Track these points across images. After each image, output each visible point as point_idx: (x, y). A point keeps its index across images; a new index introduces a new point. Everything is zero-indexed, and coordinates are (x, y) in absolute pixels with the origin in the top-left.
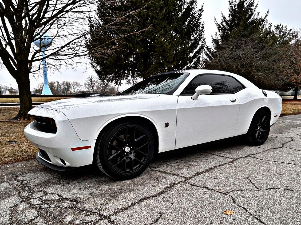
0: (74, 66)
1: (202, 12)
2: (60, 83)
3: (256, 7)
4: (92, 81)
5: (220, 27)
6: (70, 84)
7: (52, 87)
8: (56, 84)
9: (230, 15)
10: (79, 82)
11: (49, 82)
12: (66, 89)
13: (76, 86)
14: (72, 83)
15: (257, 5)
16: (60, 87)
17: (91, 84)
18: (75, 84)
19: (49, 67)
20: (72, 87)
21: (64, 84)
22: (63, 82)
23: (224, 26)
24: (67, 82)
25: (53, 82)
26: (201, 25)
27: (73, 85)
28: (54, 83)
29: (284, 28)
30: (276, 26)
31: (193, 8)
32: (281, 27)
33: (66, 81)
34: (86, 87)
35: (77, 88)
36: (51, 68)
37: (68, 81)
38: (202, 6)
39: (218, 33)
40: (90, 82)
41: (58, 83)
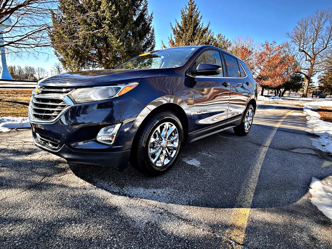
0: (36, 55)
1: (152, 18)
2: (21, 68)
3: (201, 18)
4: (60, 68)
5: (175, 31)
6: (34, 69)
7: (12, 71)
8: (17, 69)
9: (182, 22)
10: (44, 68)
11: (9, 66)
12: (29, 74)
13: (41, 72)
14: (36, 69)
15: (202, 16)
16: (23, 72)
17: (58, 71)
18: (40, 70)
19: (9, 53)
20: (37, 73)
21: (26, 69)
22: (25, 67)
23: (177, 30)
24: (30, 68)
25: (13, 67)
26: (152, 29)
27: (38, 71)
28: (15, 67)
29: (223, 37)
30: (218, 35)
31: (145, 14)
32: (221, 36)
33: (30, 66)
34: (53, 74)
35: (42, 75)
36: (12, 54)
37: (32, 66)
38: (152, 14)
39: (173, 36)
40: (57, 69)
41: (20, 67)
